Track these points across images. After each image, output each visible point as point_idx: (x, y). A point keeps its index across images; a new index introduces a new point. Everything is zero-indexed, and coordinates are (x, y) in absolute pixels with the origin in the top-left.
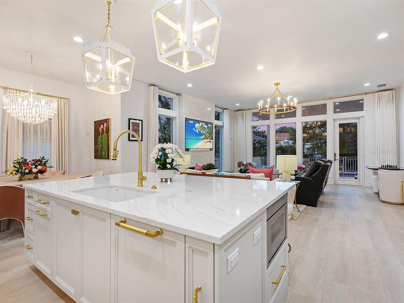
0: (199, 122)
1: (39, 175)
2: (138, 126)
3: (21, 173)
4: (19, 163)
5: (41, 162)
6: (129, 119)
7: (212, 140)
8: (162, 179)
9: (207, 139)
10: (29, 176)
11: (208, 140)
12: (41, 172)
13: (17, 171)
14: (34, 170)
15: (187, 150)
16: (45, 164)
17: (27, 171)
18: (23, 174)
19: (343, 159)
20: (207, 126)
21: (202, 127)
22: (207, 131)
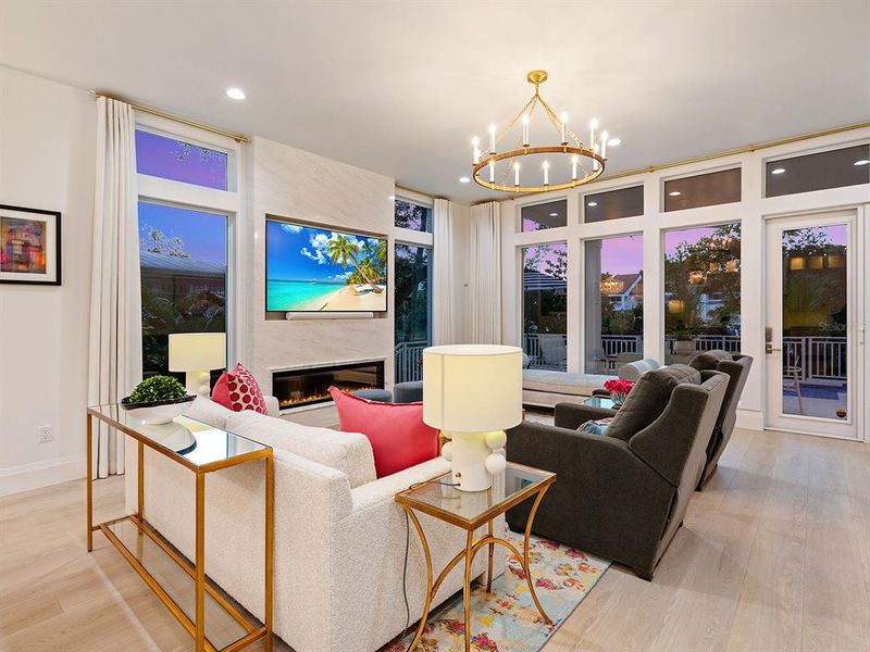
0: (326, 230)
2: (39, 233)
7: (381, 287)
9: (364, 281)
11: (368, 287)
15: (279, 316)
19: (803, 343)
20: (362, 243)
21: (342, 245)
22: (362, 257)
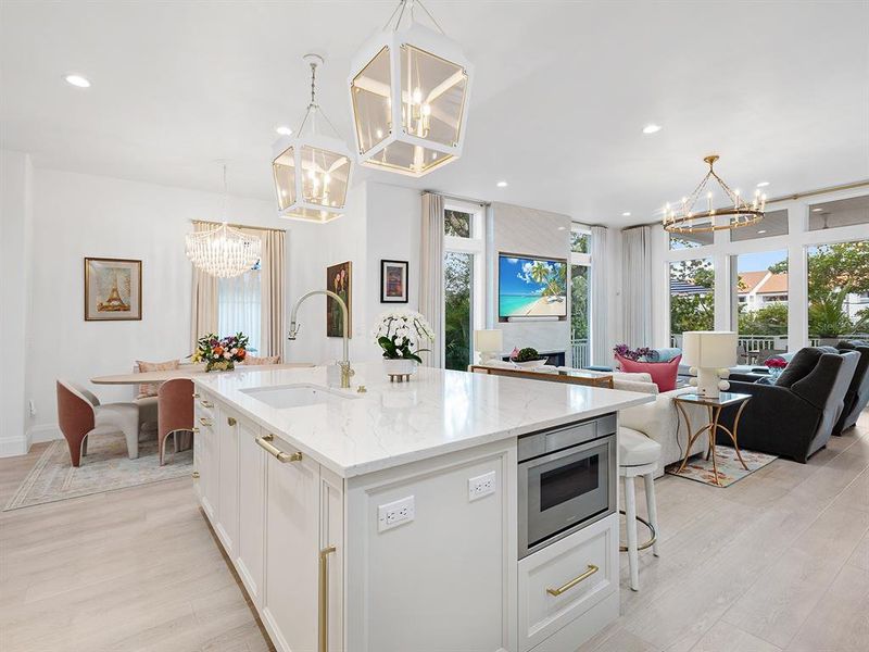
0: (530, 259)
1: (235, 362)
2: (400, 275)
3: (209, 359)
4: (207, 342)
5: (237, 341)
6: (383, 261)
7: (564, 298)
8: (392, 377)
9: (552, 294)
10: (220, 364)
11: (554, 298)
12: (239, 358)
13: (204, 356)
14: (227, 355)
15: (506, 319)
16: (243, 346)
17: (217, 356)
18: (213, 361)
20: (551, 267)
21: (540, 270)
22: (551, 277)
